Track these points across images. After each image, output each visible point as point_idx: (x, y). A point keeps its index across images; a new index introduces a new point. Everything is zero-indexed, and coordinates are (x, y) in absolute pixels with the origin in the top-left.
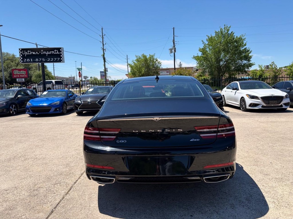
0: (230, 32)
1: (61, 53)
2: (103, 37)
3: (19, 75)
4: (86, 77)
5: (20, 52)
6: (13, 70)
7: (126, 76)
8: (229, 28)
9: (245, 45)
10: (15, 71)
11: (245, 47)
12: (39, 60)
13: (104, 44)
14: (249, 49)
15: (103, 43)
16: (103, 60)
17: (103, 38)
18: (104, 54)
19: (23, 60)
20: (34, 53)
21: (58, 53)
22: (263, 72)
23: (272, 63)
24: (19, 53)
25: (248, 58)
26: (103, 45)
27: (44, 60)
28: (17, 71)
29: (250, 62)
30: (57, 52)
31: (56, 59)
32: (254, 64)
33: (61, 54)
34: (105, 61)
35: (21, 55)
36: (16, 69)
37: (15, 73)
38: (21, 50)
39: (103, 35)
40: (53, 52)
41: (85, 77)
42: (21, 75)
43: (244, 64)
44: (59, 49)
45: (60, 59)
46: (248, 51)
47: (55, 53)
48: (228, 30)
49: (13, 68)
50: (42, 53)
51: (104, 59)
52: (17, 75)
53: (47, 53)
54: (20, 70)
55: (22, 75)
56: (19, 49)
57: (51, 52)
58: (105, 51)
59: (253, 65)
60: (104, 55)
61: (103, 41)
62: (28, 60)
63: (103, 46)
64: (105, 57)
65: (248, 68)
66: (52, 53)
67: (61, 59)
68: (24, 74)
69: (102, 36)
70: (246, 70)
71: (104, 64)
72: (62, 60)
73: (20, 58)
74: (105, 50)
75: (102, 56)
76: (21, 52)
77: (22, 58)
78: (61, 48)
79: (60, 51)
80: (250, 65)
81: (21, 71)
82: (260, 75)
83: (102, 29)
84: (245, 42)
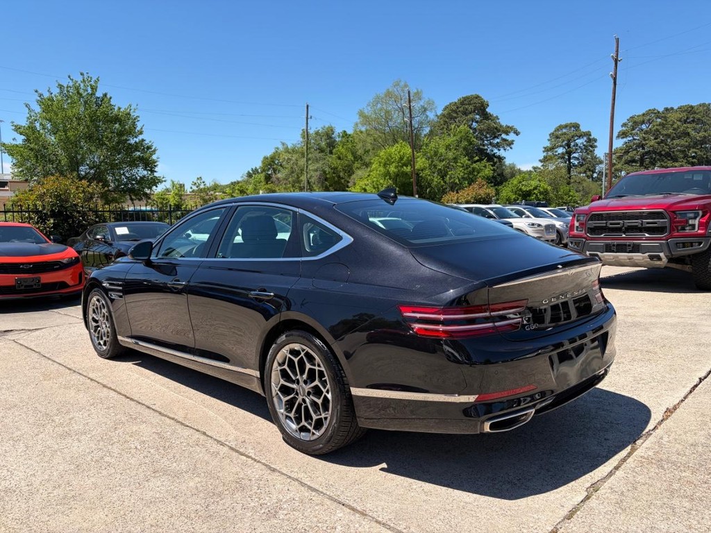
0: (99, 94)
8: (96, 82)
9: (141, 133)
11: (141, 137)
14: (150, 144)
22: (181, 199)
23: (198, 179)
25: (149, 165)
29: (155, 174)
32: (164, 179)
43: (141, 177)
46: (149, 148)
48: (94, 89)
59: (160, 181)
65: (150, 188)
70: (148, 191)
80: (155, 181)
82: (175, 204)
84: (139, 126)
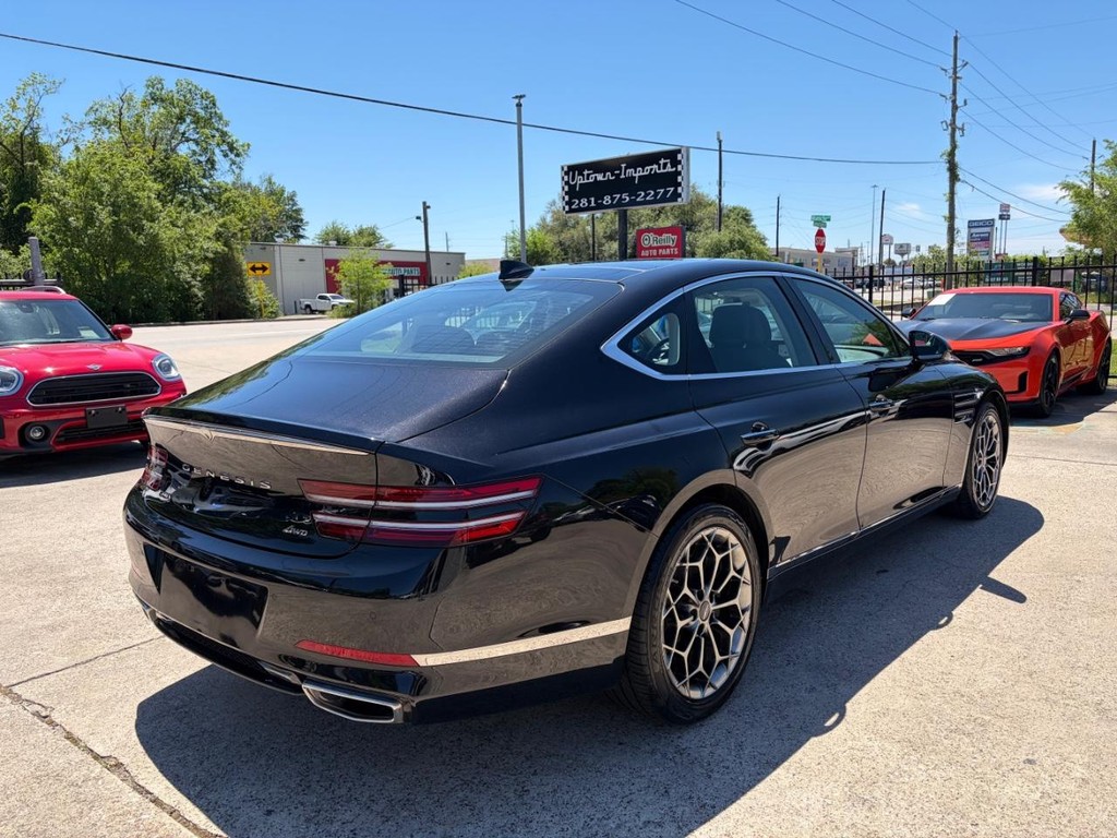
1: (679, 167)
2: (955, 72)
3: (657, 248)
4: (905, 249)
5: (563, 178)
6: (640, 232)
7: (1060, 235)
10: (645, 236)
12: (613, 199)
13: (960, 102)
15: (954, 102)
16: (947, 174)
17: (956, 79)
18: (954, 146)
19: (569, 203)
20: (600, 177)
21: (670, 170)
24: (560, 179)
26: (955, 108)
27: (628, 199)
28: (652, 235)
30: (669, 165)
31: (662, 191)
33: (680, 173)
34: (954, 178)
35: (566, 188)
36: (648, 230)
37: (646, 242)
38: (566, 169)
39: (959, 63)
40: (655, 166)
41: (901, 246)
42: (662, 247)
44: (672, 156)
45: (676, 190)
47: (662, 171)
49: (643, 226)
50: (623, 176)
51: (953, 169)
52: (651, 248)
53: (637, 175)
54: (660, 232)
55: (666, 247)
56: (563, 168)
57: (649, 168)
58: (958, 133)
60: (952, 154)
61: (954, 93)
62: (584, 201)
63: (954, 115)
64: (957, 159)
66: (651, 170)
67: (679, 190)
68: (671, 244)
69: (951, 71)
71: (947, 190)
72: (680, 195)
73: (564, 198)
74: (963, 129)
75: (945, 157)
76: (566, 178)
77: (567, 198)
78: (679, 151)
79: (675, 163)
81: (665, 236)
83: (956, 39)
